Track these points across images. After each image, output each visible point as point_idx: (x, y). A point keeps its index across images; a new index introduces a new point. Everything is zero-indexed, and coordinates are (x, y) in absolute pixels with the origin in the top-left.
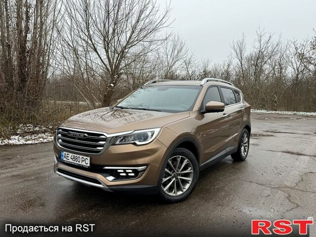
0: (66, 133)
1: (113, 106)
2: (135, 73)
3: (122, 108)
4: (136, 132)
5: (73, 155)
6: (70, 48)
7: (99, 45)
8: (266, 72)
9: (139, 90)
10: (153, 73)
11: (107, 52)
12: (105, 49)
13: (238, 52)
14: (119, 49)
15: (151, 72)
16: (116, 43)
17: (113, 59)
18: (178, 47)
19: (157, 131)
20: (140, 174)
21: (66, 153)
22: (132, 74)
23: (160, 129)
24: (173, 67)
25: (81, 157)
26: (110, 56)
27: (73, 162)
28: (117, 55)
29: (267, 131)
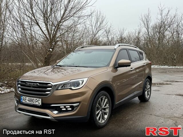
0: (24, 84)
1: (54, 65)
2: (68, 40)
3: (60, 66)
4: (72, 81)
5: (30, 98)
6: (19, 23)
7: (40, 20)
8: (168, 37)
9: (72, 53)
10: (82, 40)
11: (46, 25)
12: (45, 23)
13: (145, 23)
14: (56, 23)
15: (80, 39)
16: (53, 19)
17: (51, 31)
18: (100, 20)
19: (85, 80)
20: (75, 108)
21: (25, 97)
22: (66, 41)
23: (87, 78)
24: (97, 35)
25: (35, 99)
26: (49, 28)
27: (29, 103)
28: (54, 28)
29: (167, 81)
